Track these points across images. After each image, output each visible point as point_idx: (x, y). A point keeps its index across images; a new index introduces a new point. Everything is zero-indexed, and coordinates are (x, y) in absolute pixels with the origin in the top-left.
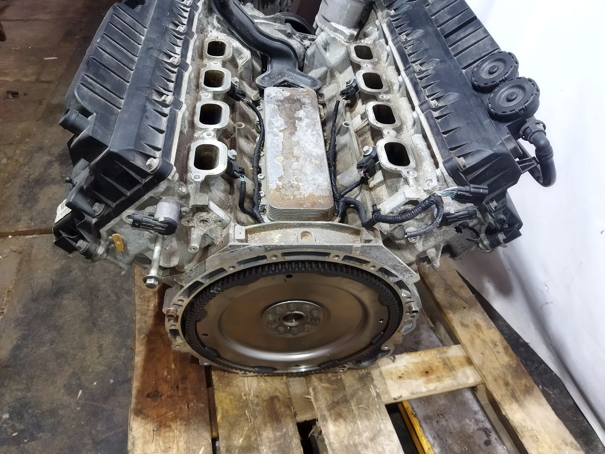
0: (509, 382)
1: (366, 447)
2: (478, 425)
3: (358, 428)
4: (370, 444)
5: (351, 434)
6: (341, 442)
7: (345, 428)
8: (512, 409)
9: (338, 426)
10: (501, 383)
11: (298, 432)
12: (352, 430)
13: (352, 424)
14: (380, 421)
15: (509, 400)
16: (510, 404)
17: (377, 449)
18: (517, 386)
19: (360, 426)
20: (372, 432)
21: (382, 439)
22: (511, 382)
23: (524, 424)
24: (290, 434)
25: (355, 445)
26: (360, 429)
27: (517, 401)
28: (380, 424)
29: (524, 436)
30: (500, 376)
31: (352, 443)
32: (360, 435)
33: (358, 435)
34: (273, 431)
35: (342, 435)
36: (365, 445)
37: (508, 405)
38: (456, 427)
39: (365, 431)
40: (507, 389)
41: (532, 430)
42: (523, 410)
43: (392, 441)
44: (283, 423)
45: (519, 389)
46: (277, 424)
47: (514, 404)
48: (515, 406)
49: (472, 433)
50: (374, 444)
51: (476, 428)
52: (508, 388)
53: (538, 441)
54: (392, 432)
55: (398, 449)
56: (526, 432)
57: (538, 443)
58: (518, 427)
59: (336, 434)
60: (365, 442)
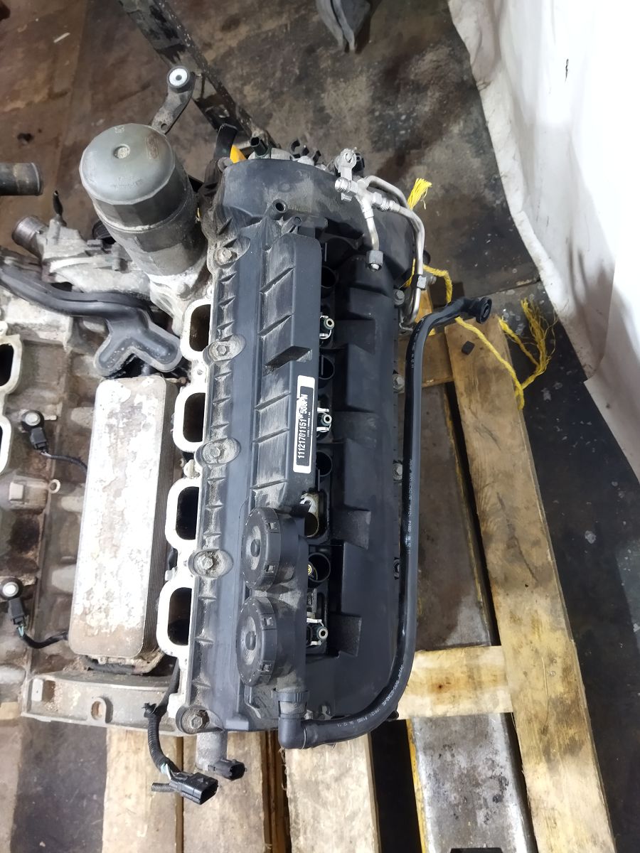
0: (550, 727)
1: (328, 787)
2: (493, 771)
3: (325, 761)
4: (334, 785)
5: (316, 768)
6: (302, 775)
7: (311, 758)
8: (536, 771)
9: (304, 755)
10: (536, 726)
11: (260, 754)
12: (317, 763)
13: (319, 755)
14: (353, 757)
15: (537, 757)
16: (536, 763)
17: (339, 792)
18: (558, 737)
19: (327, 760)
20: (340, 769)
21: (348, 781)
22: (552, 728)
23: (544, 797)
24: (252, 754)
25: (317, 783)
26: (327, 764)
27: (549, 760)
28: (351, 760)
29: (537, 815)
30: (540, 715)
31: (313, 779)
32: (324, 771)
33: (323, 770)
34: (235, 747)
35: (305, 767)
36: (328, 785)
37: (533, 763)
38: (462, 767)
39: (332, 767)
40: (541, 740)
41: (553, 809)
42: (551, 777)
43: (360, 786)
44: (246, 739)
45: (559, 742)
46: (241, 740)
47: (541, 764)
48: (543, 767)
49: (482, 780)
50: (339, 785)
51: (490, 774)
52: (543, 736)
53: (555, 828)
54: (364, 774)
55: (364, 798)
56: (543, 811)
57: (554, 830)
58: (534, 800)
59: (300, 764)
60: (328, 780)
